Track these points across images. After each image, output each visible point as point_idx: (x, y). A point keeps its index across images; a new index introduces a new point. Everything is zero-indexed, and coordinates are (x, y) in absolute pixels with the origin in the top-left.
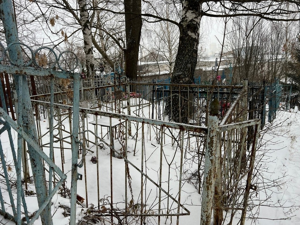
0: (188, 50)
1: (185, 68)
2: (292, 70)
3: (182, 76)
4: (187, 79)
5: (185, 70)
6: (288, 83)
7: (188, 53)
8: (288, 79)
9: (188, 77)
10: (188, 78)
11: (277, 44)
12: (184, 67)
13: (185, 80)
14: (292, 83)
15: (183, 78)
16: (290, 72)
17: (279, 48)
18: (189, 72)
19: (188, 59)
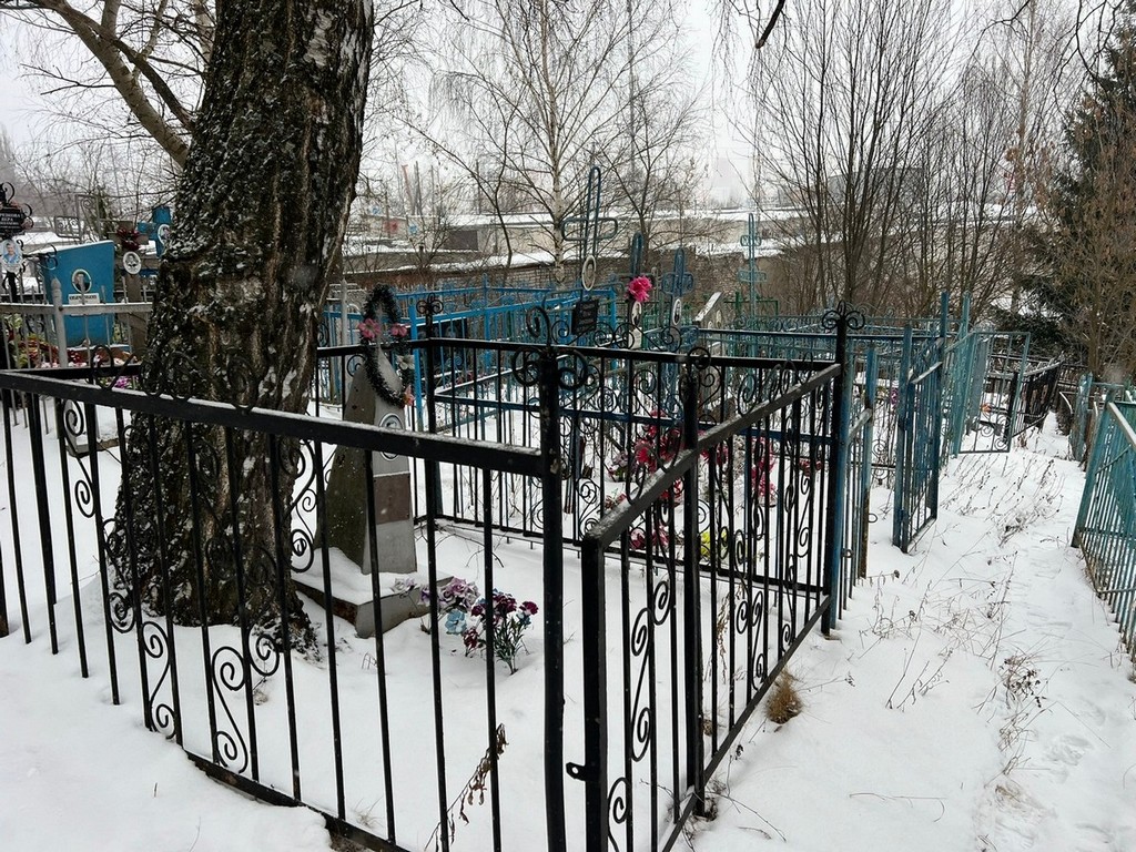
0: (259, 66)
1: (230, 206)
2: (1038, 260)
3: (204, 268)
4: (249, 291)
5: (230, 223)
6: (1024, 311)
7: (253, 86)
8: (1024, 296)
9: (261, 279)
10: (257, 285)
11: (986, 155)
12: (223, 197)
13: (233, 299)
14: (1039, 313)
15: (210, 282)
16: (1032, 270)
17: (992, 171)
18: (266, 236)
19: (254, 139)
